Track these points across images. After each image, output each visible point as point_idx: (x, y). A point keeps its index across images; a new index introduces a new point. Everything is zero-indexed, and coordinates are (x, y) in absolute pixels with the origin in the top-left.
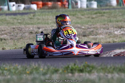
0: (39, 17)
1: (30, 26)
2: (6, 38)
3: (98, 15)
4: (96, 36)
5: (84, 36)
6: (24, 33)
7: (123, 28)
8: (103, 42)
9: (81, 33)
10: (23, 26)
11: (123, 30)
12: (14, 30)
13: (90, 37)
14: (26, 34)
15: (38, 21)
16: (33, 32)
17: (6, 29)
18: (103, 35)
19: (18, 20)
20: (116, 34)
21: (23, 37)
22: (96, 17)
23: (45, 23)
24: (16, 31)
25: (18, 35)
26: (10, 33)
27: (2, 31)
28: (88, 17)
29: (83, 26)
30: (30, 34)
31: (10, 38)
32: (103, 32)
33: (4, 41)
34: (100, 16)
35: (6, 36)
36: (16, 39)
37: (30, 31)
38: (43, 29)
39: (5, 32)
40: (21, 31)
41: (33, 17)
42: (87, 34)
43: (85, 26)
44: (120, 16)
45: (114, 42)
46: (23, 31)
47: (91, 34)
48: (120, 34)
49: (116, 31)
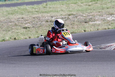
0: (50, 6)
1: (45, 15)
2: (29, 26)
3: (93, 2)
4: (94, 22)
5: (85, 22)
6: (42, 22)
7: (113, 14)
8: (100, 29)
9: (83, 20)
10: (40, 15)
11: (113, 16)
12: (34, 19)
13: (89, 23)
14: (43, 22)
15: (50, 10)
16: (48, 21)
17: (28, 19)
18: (99, 21)
19: (35, 9)
20: (109, 20)
21: (41, 25)
24: (36, 21)
25: (38, 24)
26: (32, 22)
27: (26, 20)
29: (84, 14)
30: (46, 22)
31: (33, 26)
32: (99, 19)
33: (28, 29)
35: (29, 24)
36: (37, 27)
37: (46, 20)
38: (56, 18)
39: (29, 21)
40: (39, 20)
41: (46, 6)
42: (87, 21)
43: (85, 14)
44: (109, 2)
45: (108, 29)
46: (41, 20)
47: (90, 20)
48: (111, 19)
49: (108, 17)
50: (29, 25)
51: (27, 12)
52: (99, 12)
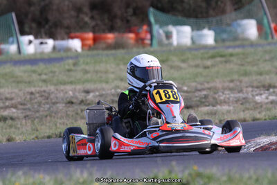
0: (87, 68)
1: (68, 87)
2: (15, 115)
3: (219, 59)
4: (215, 108)
5: (188, 107)
6: (54, 103)
7: (274, 87)
10: (52, 88)
11: (274, 92)
12: (33, 96)
13: (200, 109)
14: (58, 105)
15: (85, 77)
16: (74, 100)
17: (13, 95)
18: (229, 106)
19: (40, 75)
20: (259, 101)
21: (52, 112)
22: (213, 66)
23: (101, 82)
24: (36, 100)
25: (42, 109)
26: (24, 105)
27: (7, 99)
28: (197, 66)
29: (186, 86)
30: (68, 105)
31: (24, 115)
32: (229, 99)
33: (10, 121)
34: (221, 62)
35: (14, 110)
36: (37, 117)
37: (68, 99)
38: (97, 94)
39: (13, 102)
40: (47, 99)
41: (73, 68)
42: (193, 103)
43: (188, 87)
45: (253, 120)
46: (51, 100)
47: (204, 102)
48: (266, 101)
49: (257, 95)
50: (14, 113)
51: (14, 82)
52: (232, 81)
